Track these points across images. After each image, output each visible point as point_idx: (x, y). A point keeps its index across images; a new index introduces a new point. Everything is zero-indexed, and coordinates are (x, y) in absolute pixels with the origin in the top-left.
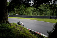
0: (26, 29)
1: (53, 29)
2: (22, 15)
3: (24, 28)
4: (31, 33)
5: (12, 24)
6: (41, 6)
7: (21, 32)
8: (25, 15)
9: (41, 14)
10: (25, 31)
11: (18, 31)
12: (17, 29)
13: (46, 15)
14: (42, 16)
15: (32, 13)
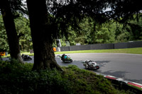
0: (101, 79)
2: (90, 43)
3: (98, 76)
5: (65, 70)
6: (134, 16)
9: (136, 36)
11: (83, 85)
12: (79, 80)
15: (116, 38)
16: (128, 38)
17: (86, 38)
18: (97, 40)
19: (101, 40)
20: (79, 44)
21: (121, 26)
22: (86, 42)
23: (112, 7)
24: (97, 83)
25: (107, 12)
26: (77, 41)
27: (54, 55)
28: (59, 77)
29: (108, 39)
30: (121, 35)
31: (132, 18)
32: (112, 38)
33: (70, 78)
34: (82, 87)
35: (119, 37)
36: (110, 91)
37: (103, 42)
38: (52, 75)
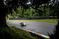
1: (55, 31)
2: (21, 17)
4: (31, 35)
5: (11, 28)
6: (40, 7)
7: (20, 35)
8: (24, 17)
9: (41, 15)
10: (25, 33)
11: (18, 34)
12: (16, 32)
13: (45, 15)
14: (41, 17)
15: (32, 15)
16: (37, 16)
17: (20, 15)
18: (25, 16)
19: (26, 16)
20: (17, 17)
21: (35, 10)
22: (20, 17)
23: (31, 2)
24: (24, 34)
25: (29, 4)
26: (16, 16)
27: (6, 21)
28: (8, 31)
29: (29, 15)
30: (34, 14)
31: (39, 7)
32: (31, 15)
33: (13, 31)
34: (17, 35)
35: (33, 15)
36: (29, 37)
37: (27, 17)
38: (5, 30)
